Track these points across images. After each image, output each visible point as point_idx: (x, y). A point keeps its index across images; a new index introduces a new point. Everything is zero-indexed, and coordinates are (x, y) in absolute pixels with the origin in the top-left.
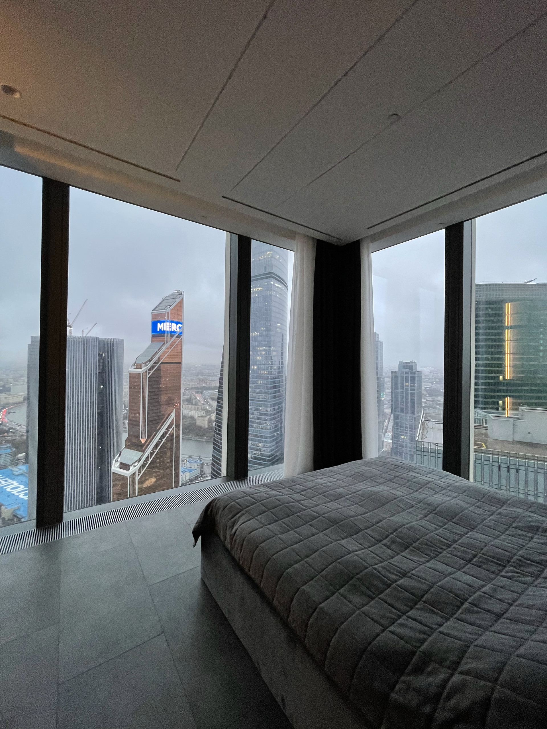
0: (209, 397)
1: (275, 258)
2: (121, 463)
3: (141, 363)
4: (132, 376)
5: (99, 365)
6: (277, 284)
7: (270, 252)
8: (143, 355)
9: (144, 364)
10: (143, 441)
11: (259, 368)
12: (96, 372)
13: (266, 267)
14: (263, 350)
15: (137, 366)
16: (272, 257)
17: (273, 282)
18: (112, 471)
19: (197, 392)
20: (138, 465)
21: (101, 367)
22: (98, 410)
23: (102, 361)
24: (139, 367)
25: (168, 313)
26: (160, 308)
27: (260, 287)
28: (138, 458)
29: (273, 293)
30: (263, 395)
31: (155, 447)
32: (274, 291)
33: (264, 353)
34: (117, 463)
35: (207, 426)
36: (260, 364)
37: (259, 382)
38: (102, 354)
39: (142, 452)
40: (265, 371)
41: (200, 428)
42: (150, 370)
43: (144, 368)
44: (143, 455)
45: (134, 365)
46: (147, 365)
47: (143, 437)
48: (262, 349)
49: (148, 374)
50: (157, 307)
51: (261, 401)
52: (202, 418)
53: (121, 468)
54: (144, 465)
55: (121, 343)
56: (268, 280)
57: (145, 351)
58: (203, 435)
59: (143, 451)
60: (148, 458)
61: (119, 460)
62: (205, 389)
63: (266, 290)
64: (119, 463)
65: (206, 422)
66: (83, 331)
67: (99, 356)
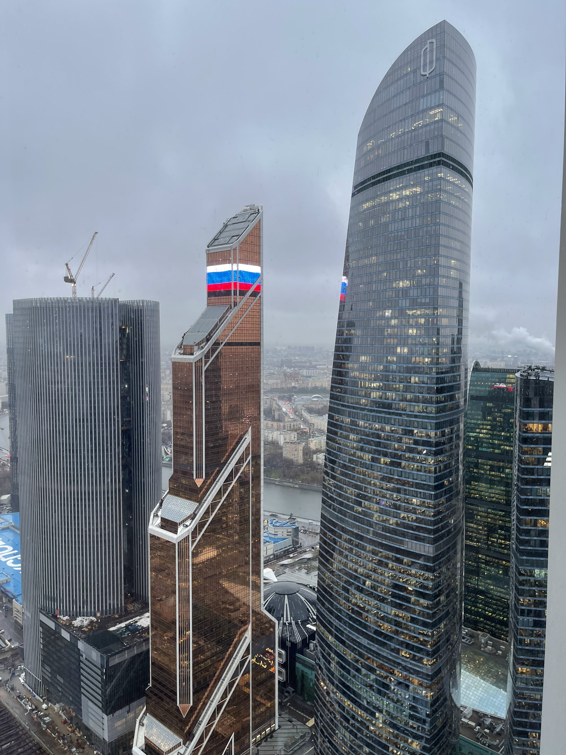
0: (303, 406)
1: (448, 123)
2: (163, 520)
3: (191, 343)
4: (177, 367)
5: (121, 350)
6: (452, 177)
7: (437, 111)
8: (194, 329)
9: (197, 345)
10: (199, 482)
11: (411, 352)
12: (117, 360)
13: (427, 144)
14: (420, 316)
15: (185, 349)
16: (442, 120)
17: (443, 173)
18: (149, 532)
19: (281, 398)
20: (192, 525)
21: (125, 352)
22: (122, 426)
23: (125, 341)
24: (189, 351)
25: (235, 250)
26: (221, 241)
27: (414, 186)
28: (190, 512)
29: (443, 197)
30: (421, 405)
31: (219, 494)
32: (445, 191)
33: (422, 321)
34: (156, 518)
35: (301, 461)
36: (416, 344)
37: (413, 380)
38: (125, 329)
39: (198, 502)
40: (424, 358)
41: (289, 464)
42: (207, 356)
43: (198, 354)
44: (198, 509)
45: (180, 347)
46: (202, 348)
47: (199, 476)
48: (419, 312)
49: (205, 364)
50: (215, 239)
51: (416, 416)
52: (293, 446)
53: (162, 527)
54: (201, 525)
55: (154, 308)
56: (434, 169)
57: (198, 323)
58: (295, 477)
59: (200, 501)
60: (207, 513)
61: (159, 514)
62: (295, 392)
63: (428, 193)
64: (160, 519)
65: (301, 454)
66: (93, 288)
67: (120, 332)
